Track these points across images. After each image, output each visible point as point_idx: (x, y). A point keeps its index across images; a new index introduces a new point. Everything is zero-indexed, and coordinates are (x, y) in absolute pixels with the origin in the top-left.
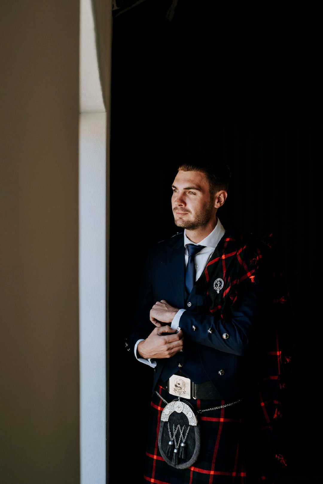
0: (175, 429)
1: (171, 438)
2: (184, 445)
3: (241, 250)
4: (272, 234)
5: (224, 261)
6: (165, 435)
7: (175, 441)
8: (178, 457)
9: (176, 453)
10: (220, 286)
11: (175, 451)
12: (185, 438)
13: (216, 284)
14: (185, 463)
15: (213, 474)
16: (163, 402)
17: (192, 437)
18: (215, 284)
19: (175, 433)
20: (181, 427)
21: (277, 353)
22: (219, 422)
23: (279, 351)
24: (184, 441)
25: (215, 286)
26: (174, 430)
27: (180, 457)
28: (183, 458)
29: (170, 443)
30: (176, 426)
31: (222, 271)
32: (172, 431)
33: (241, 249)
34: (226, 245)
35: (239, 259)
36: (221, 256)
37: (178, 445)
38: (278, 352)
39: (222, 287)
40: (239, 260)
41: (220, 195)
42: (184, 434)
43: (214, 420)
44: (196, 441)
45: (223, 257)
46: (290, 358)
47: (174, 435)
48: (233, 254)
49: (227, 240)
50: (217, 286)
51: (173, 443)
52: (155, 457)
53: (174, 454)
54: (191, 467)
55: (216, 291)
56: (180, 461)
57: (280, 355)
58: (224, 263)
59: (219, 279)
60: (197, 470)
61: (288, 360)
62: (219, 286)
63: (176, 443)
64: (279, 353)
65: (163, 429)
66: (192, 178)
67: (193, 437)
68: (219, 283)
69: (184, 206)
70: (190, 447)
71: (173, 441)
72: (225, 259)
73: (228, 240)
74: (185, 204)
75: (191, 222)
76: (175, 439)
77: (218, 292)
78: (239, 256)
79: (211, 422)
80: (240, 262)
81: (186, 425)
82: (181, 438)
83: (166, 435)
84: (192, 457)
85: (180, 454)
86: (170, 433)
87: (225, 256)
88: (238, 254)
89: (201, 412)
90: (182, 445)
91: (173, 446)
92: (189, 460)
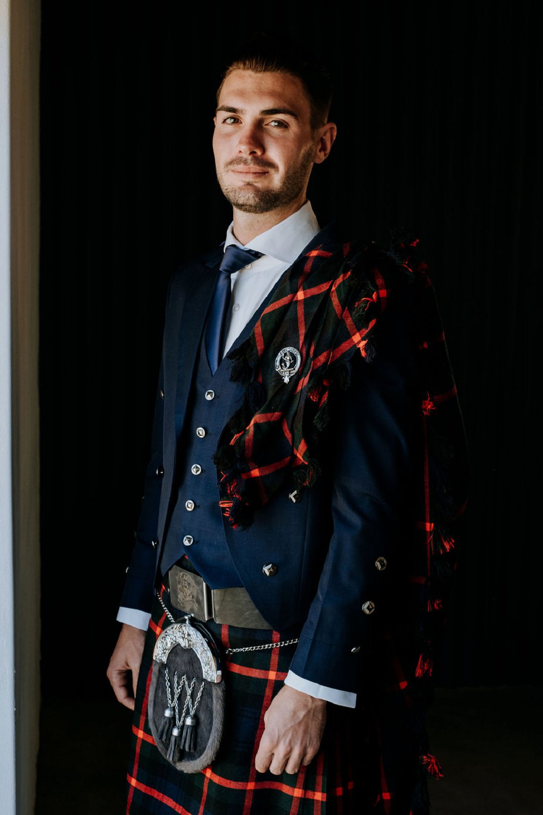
0: (179, 685)
1: (170, 702)
2: (192, 723)
3: (340, 280)
4: (418, 241)
5: (302, 306)
6: (160, 694)
7: (177, 711)
8: (179, 746)
9: (176, 737)
10: (292, 365)
11: (175, 732)
12: (196, 706)
13: (282, 361)
14: (192, 760)
15: (253, 788)
16: (167, 618)
17: (207, 706)
18: (278, 359)
19: (177, 691)
20: (189, 679)
21: (425, 527)
22: (266, 681)
23: (431, 523)
24: (192, 712)
25: (278, 363)
26: (176, 685)
27: (182, 747)
28: (187, 750)
29: (168, 713)
30: (179, 678)
31: (296, 330)
32: (171, 687)
33: (341, 276)
34: (308, 266)
35: (335, 301)
36: (295, 292)
37: (182, 719)
38: (428, 525)
39: (297, 369)
40: (334, 303)
41: (325, 134)
42: (193, 696)
43: (256, 673)
44: (214, 717)
45: (300, 295)
46: (453, 541)
47: (176, 697)
48: (324, 287)
49: (311, 255)
50: (283, 364)
51: (172, 713)
52: (141, 734)
53: (173, 739)
54: (205, 769)
55: (280, 378)
56: (183, 755)
57: (431, 532)
58: (301, 311)
59: (288, 349)
60: (217, 779)
61: (448, 547)
62: (288, 366)
63: (177, 716)
64: (430, 526)
65: (158, 680)
66: (278, 89)
67: (210, 706)
68: (288, 358)
69: (259, 153)
70: (203, 728)
71: (174, 709)
72: (305, 300)
73: (314, 253)
74: (264, 150)
75: (273, 192)
76: (177, 705)
77: (286, 380)
78: (335, 294)
79: (249, 679)
80: (336, 309)
81: (197, 678)
82: (188, 705)
83: (162, 693)
84: (205, 752)
85: (183, 741)
86: (169, 690)
87: (305, 294)
88: (333, 288)
89: (230, 651)
90: (189, 721)
91: (172, 721)
92: (199, 756)
